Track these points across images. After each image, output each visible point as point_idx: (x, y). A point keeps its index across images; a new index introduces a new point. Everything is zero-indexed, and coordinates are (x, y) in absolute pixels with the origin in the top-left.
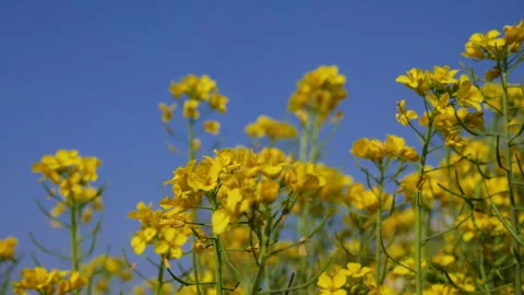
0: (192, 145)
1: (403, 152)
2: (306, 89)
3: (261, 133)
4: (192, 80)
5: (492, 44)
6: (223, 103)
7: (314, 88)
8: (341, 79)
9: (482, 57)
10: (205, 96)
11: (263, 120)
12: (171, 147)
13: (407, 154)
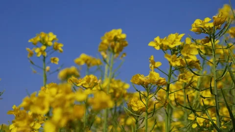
0: (45, 70)
1: (159, 80)
2: (105, 41)
3: (83, 63)
4: (43, 35)
5: (207, 26)
6: (60, 46)
7: (110, 41)
8: (124, 36)
9: (201, 32)
10: (50, 43)
11: (83, 56)
12: (33, 70)
13: (161, 81)
